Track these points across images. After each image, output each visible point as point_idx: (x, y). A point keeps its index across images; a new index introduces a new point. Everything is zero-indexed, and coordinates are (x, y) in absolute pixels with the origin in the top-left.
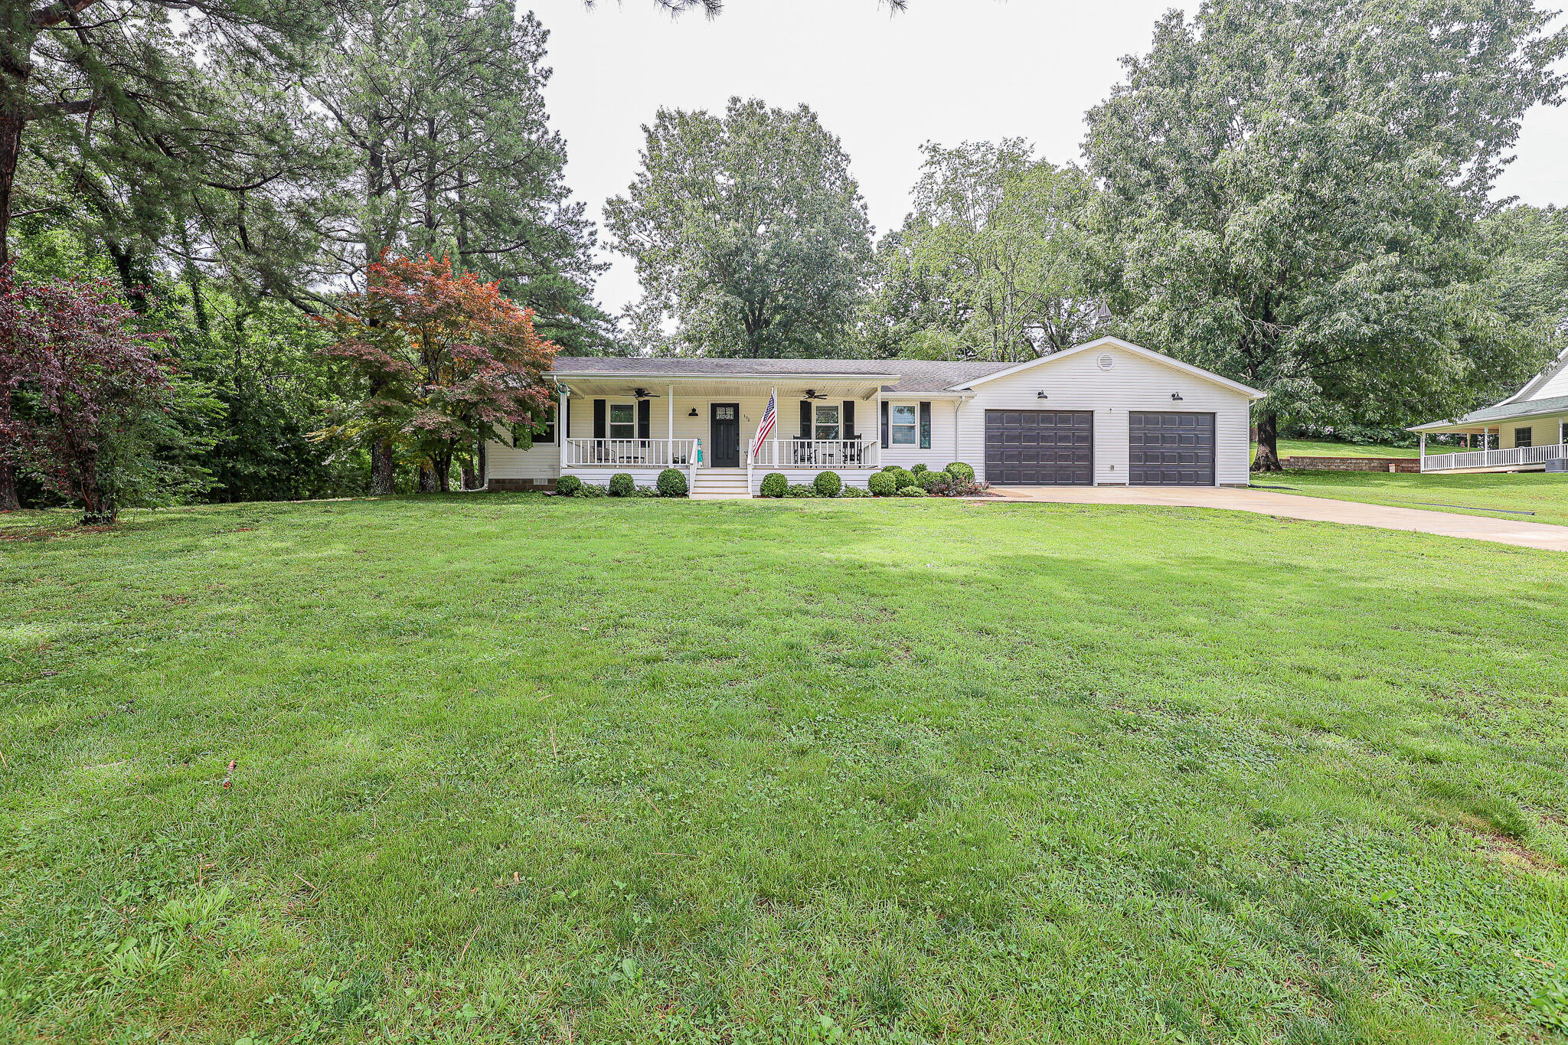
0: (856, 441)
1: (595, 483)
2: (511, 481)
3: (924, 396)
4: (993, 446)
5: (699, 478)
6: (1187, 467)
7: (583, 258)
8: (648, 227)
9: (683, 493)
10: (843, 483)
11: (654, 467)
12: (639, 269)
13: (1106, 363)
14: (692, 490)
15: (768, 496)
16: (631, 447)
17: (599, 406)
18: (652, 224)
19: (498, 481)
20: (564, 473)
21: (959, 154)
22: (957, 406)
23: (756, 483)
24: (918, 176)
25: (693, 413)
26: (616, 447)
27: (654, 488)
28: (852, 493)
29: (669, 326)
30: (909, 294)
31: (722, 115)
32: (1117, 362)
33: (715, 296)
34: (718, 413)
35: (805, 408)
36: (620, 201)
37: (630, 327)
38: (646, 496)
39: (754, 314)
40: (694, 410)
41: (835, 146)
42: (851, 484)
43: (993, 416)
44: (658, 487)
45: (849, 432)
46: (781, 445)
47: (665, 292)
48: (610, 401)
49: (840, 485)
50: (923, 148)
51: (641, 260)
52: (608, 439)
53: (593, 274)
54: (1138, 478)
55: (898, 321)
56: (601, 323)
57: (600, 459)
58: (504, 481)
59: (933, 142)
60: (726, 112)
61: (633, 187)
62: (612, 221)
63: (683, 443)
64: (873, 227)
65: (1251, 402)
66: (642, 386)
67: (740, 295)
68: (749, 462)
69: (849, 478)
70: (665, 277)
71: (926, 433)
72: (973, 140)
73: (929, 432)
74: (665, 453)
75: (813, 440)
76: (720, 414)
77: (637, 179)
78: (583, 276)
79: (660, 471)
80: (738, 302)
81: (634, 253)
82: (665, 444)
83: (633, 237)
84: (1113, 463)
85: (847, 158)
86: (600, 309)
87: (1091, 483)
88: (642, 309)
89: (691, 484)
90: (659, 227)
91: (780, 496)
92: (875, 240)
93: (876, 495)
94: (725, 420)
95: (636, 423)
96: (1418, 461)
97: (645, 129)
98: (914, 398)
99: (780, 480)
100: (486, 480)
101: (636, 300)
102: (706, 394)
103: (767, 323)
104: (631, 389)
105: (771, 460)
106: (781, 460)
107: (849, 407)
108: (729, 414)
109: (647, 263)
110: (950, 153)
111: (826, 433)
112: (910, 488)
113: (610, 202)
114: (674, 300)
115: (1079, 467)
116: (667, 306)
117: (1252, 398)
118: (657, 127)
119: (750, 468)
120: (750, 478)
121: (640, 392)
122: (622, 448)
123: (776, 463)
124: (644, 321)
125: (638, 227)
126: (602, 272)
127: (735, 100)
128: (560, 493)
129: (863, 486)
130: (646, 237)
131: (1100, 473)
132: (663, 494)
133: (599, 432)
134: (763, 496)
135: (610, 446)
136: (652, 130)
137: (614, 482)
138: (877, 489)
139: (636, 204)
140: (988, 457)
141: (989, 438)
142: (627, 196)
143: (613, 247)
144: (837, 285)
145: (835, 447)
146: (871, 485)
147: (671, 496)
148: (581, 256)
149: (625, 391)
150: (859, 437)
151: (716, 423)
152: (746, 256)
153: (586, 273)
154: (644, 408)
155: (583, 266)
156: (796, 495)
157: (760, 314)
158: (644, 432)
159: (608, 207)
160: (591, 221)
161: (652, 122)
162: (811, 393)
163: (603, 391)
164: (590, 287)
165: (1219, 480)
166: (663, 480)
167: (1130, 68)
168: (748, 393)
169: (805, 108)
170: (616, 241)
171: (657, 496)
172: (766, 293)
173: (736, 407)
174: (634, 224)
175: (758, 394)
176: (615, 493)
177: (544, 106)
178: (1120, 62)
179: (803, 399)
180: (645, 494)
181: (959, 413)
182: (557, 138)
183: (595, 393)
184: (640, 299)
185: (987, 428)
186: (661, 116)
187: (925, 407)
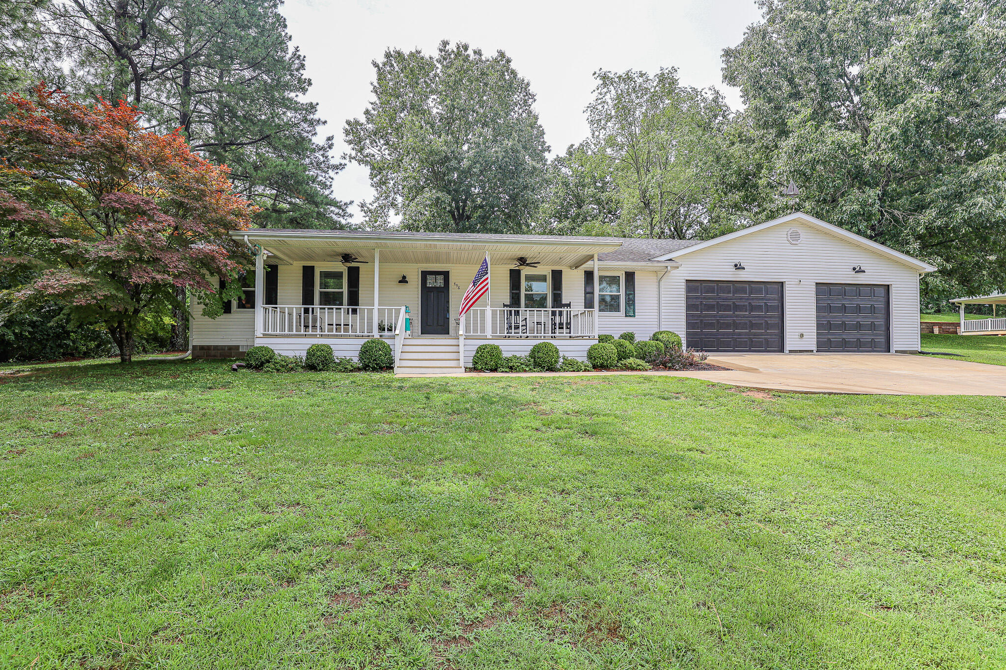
0: (564, 310)
1: (291, 354)
2: (216, 348)
3: (630, 266)
4: (693, 316)
5: (407, 349)
6: (866, 336)
7: (322, 159)
8: (379, 144)
9: (390, 367)
10: (561, 354)
11: (357, 337)
12: (372, 177)
13: (795, 236)
14: (397, 363)
15: (481, 371)
16: (339, 314)
17: (308, 272)
18: (382, 142)
19: (202, 348)
20: (258, 343)
21: (627, 78)
22: (661, 275)
23: (468, 354)
24: (592, 98)
25: (404, 280)
26: (325, 315)
27: (356, 360)
28: (572, 366)
29: (395, 219)
30: (569, 203)
31: (436, 55)
32: (804, 235)
33: (429, 194)
34: (428, 281)
35: (515, 276)
36: (357, 122)
37: (364, 219)
38: (346, 370)
39: (458, 211)
40: (404, 277)
41: (524, 87)
42: (570, 356)
43: (692, 286)
44: (361, 359)
45: (557, 300)
46: (494, 313)
47: (392, 194)
48: (320, 267)
49: (558, 357)
50: (597, 75)
51: (373, 168)
52: (317, 306)
53: (331, 173)
54: (825, 345)
55: (560, 222)
56: (333, 208)
57: (306, 327)
58: (208, 348)
59: (604, 70)
60: (438, 52)
61: (367, 112)
62: (351, 137)
63: (390, 311)
64: (549, 147)
65: (920, 275)
66: (348, 251)
67: (449, 193)
68: (461, 332)
69: (565, 348)
70: (392, 182)
71: (631, 302)
72: (636, 69)
73: (634, 301)
74: (370, 319)
75: (522, 309)
76: (431, 282)
77: (370, 107)
78: (324, 174)
79: (363, 341)
80: (447, 198)
81: (366, 163)
82: (370, 311)
83: (366, 151)
84: (801, 331)
85: (533, 96)
86: (332, 196)
87: (781, 350)
88: (375, 207)
89: (397, 355)
90: (387, 143)
91: (494, 370)
92: (550, 157)
93: (595, 367)
94: (435, 288)
95: (345, 290)
96: (959, 325)
97: (375, 65)
98: (618, 268)
99: (494, 352)
100: (190, 347)
101: (369, 199)
102: (417, 261)
103: (468, 218)
104: (338, 254)
105: (483, 330)
106: (494, 330)
107: (557, 276)
108: (440, 282)
109: (378, 170)
110: (620, 77)
111: (536, 302)
112: (631, 360)
113: (348, 123)
114: (400, 199)
115: (771, 334)
116: (393, 205)
117: (921, 272)
118: (384, 64)
119: (462, 339)
120: (461, 349)
121: (346, 258)
122: (330, 314)
123: (489, 333)
124: (375, 214)
125: (371, 143)
126: (338, 171)
127: (445, 43)
128: (249, 366)
129: (581, 357)
130: (377, 151)
131: (791, 342)
132: (365, 368)
133: (308, 298)
134: (475, 369)
135: (318, 313)
136: (381, 66)
137: (311, 353)
138: (599, 362)
139: (370, 125)
140: (689, 325)
141: (689, 307)
142: (363, 119)
143: (351, 158)
144: (526, 187)
145: (543, 316)
146: (590, 357)
147: (374, 370)
148: (321, 157)
149: (331, 256)
150: (569, 305)
151: (426, 291)
152: (454, 163)
153: (326, 172)
154: (354, 274)
155: (322, 165)
156: (511, 369)
157: (463, 212)
158: (354, 300)
159: (347, 127)
160: (323, 120)
161: (381, 60)
162: (522, 261)
163: (311, 258)
164: (328, 183)
165: (894, 347)
166: (365, 352)
167: (765, 9)
168: (458, 261)
169: (502, 54)
170: (353, 153)
171: (359, 369)
172: (468, 194)
173: (446, 275)
174: (368, 141)
175: (468, 262)
176: (311, 367)
177: (285, 26)
178: (757, 5)
179: (513, 267)
180: (345, 367)
181: (662, 283)
182: (296, 55)
183: (302, 259)
184: (373, 199)
185: (687, 298)
186: (388, 55)
187: (630, 276)
